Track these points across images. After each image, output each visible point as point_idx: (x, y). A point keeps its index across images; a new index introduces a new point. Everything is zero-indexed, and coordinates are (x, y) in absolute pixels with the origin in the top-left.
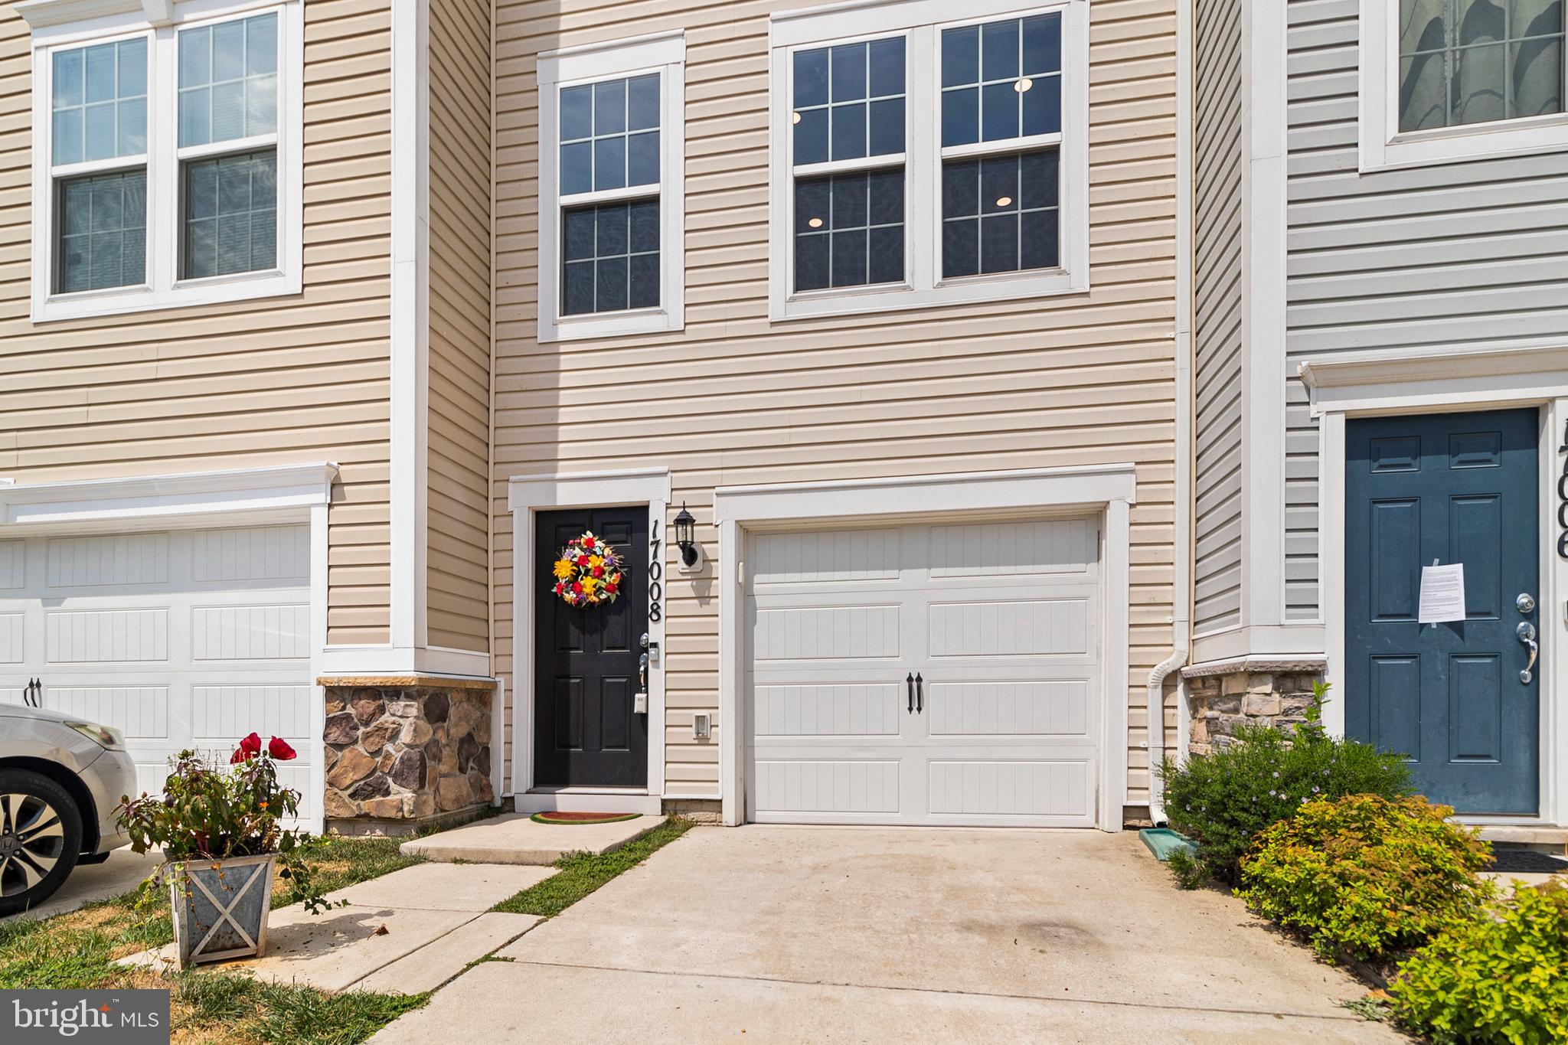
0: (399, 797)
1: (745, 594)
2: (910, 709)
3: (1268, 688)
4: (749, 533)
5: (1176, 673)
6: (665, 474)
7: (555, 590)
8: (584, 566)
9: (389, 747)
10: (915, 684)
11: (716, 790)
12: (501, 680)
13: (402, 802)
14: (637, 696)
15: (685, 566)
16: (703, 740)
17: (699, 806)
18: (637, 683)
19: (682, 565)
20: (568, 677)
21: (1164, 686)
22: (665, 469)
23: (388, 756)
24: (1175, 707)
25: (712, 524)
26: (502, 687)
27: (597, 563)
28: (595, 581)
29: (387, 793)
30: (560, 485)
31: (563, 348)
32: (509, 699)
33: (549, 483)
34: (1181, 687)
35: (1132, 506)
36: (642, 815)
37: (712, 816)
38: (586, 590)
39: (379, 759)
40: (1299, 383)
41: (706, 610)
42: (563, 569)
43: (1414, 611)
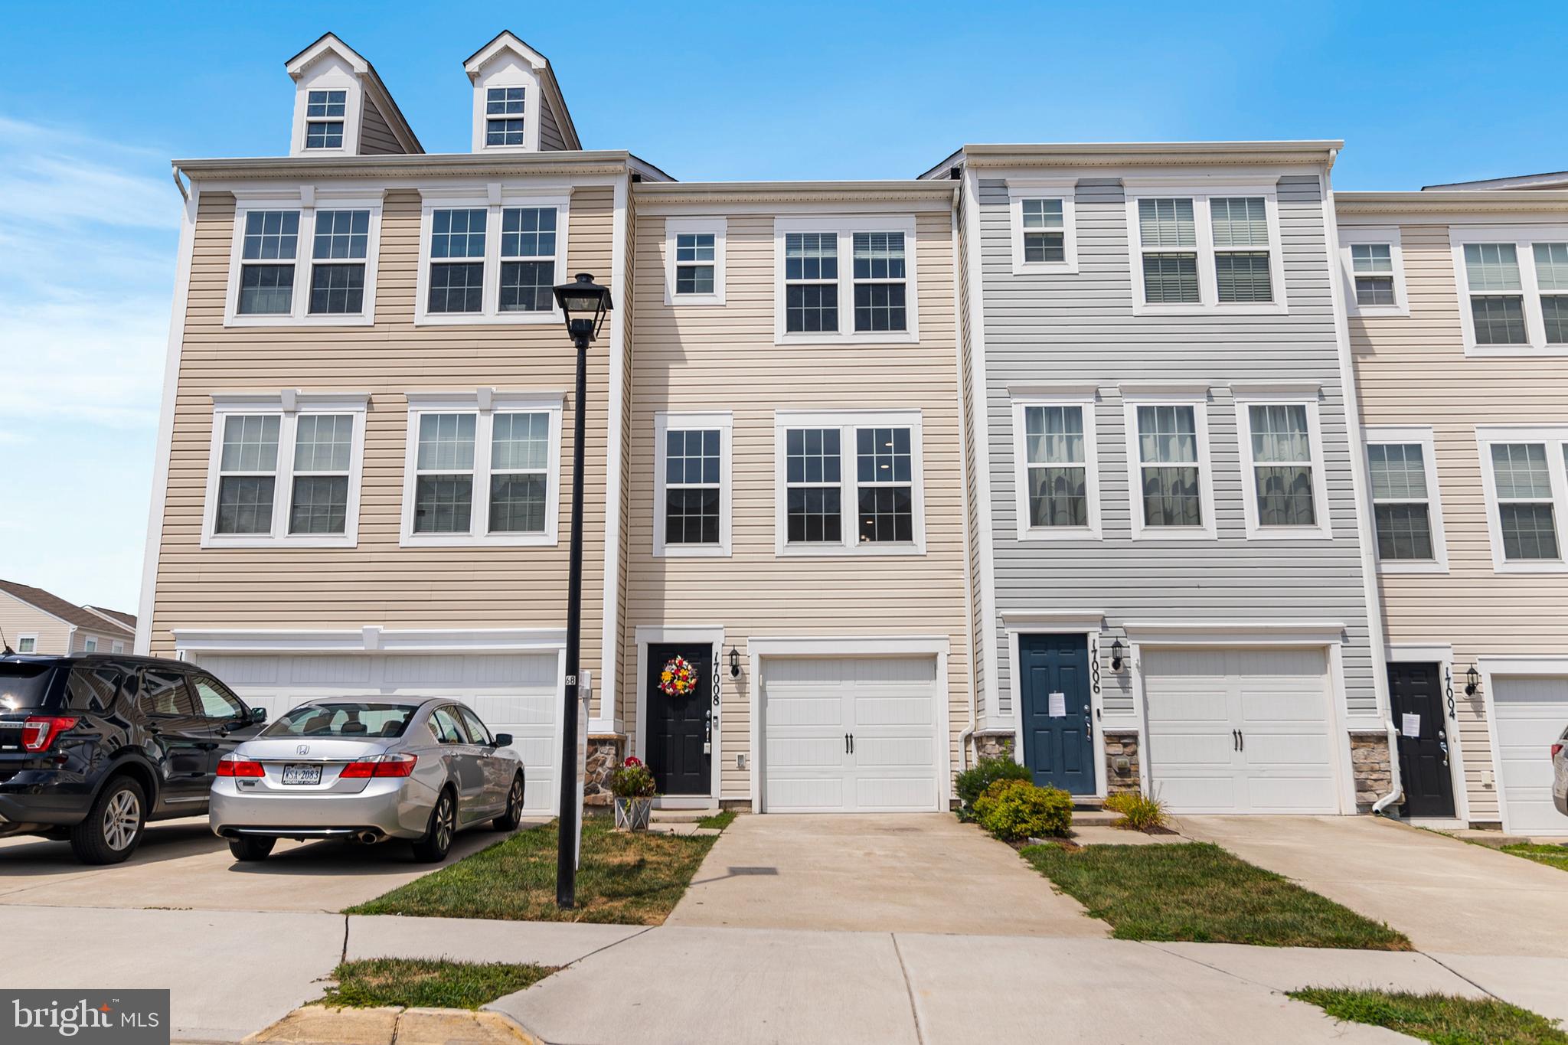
0: (604, 794)
1: (763, 690)
2: (847, 752)
3: (994, 743)
4: (764, 659)
5: (971, 734)
6: (722, 629)
7: (660, 687)
8: (677, 675)
9: (600, 769)
10: (849, 739)
11: (749, 795)
12: (629, 735)
13: (606, 797)
14: (705, 744)
15: (732, 676)
16: (741, 768)
17: (738, 804)
18: (704, 737)
19: (731, 676)
20: (666, 734)
21: (965, 741)
22: (722, 626)
23: (599, 774)
24: (971, 751)
25: (746, 655)
26: (630, 739)
27: (685, 674)
28: (683, 683)
29: (598, 792)
30: (665, 631)
31: (667, 560)
32: (634, 746)
33: (660, 630)
34: (973, 741)
35: (948, 655)
36: (707, 809)
37: (746, 809)
38: (679, 688)
39: (594, 776)
40: (1001, 620)
41: (743, 700)
42: (667, 676)
43: (1048, 713)
